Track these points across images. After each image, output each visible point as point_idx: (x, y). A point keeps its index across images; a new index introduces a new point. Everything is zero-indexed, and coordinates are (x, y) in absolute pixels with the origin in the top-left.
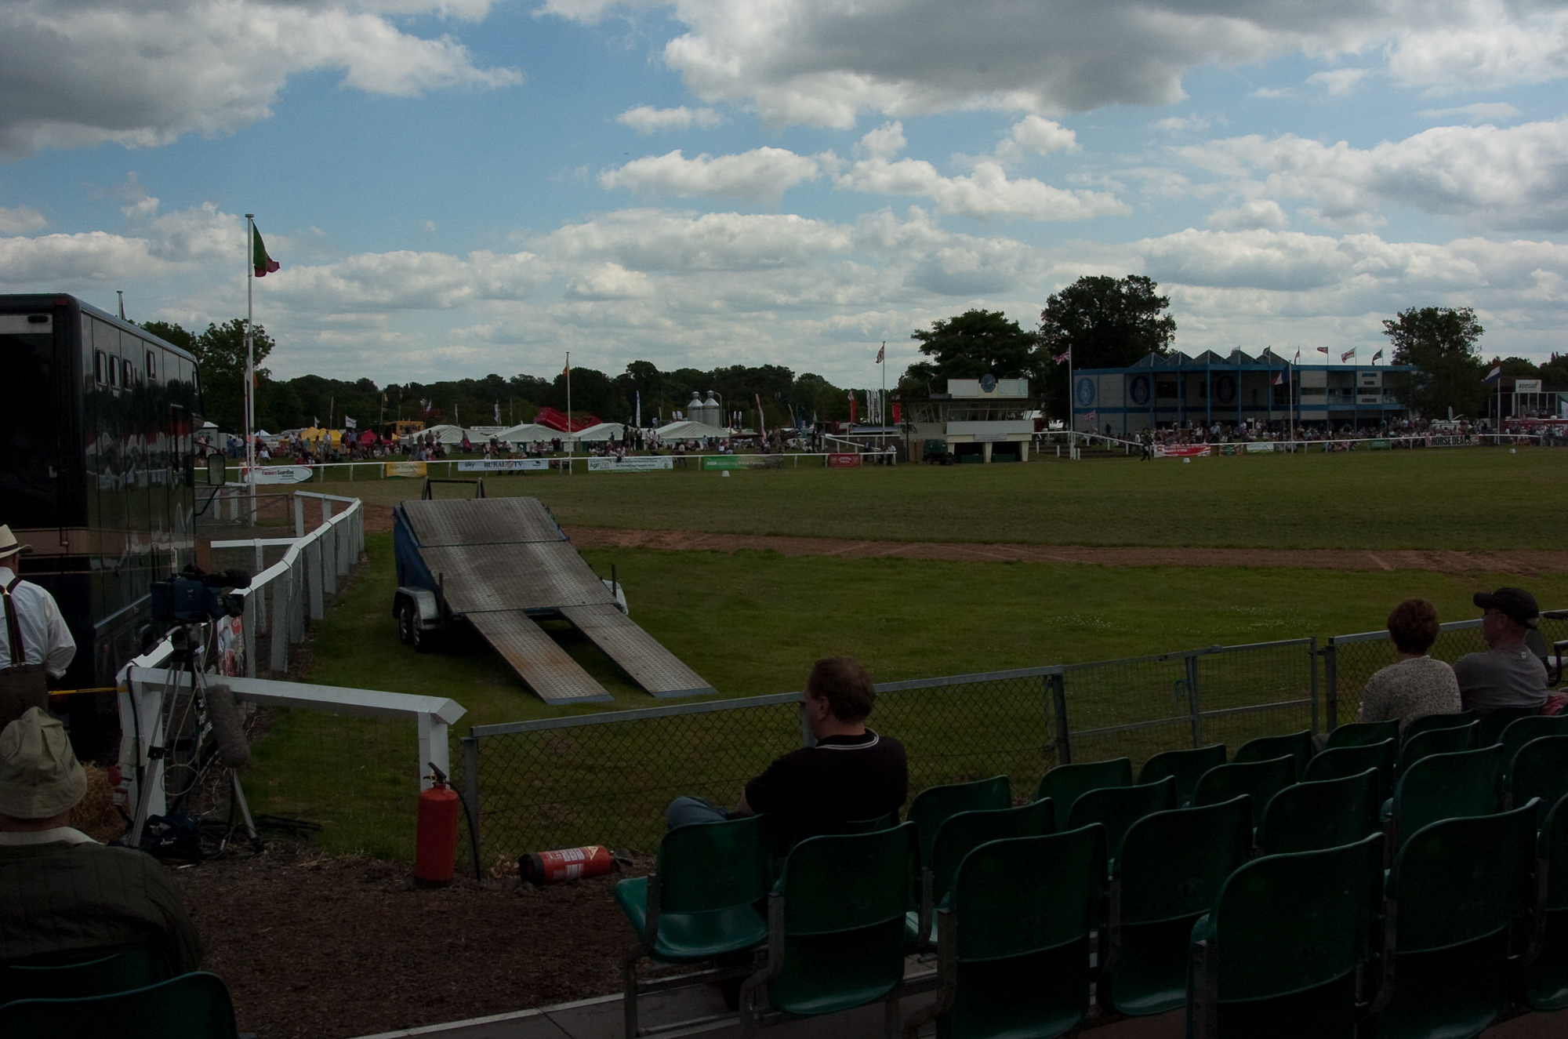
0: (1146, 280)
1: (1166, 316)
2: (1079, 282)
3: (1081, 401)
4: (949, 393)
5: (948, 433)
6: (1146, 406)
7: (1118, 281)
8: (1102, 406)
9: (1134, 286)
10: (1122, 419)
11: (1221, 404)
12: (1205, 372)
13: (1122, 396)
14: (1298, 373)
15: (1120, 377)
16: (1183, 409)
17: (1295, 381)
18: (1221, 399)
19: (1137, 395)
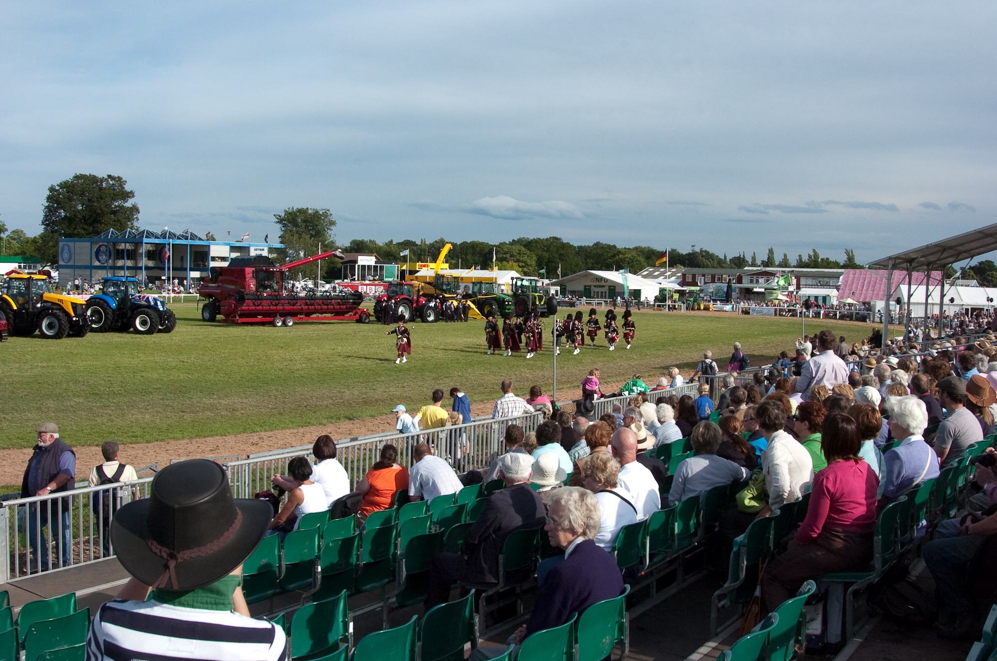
0: (120, 178)
1: (133, 204)
3: (63, 260)
7: (100, 178)
8: (76, 264)
9: (111, 182)
10: (89, 273)
11: (161, 265)
12: (142, 243)
13: (89, 258)
14: (209, 246)
15: (88, 244)
16: (129, 268)
17: (207, 252)
18: (161, 262)
19: (100, 258)
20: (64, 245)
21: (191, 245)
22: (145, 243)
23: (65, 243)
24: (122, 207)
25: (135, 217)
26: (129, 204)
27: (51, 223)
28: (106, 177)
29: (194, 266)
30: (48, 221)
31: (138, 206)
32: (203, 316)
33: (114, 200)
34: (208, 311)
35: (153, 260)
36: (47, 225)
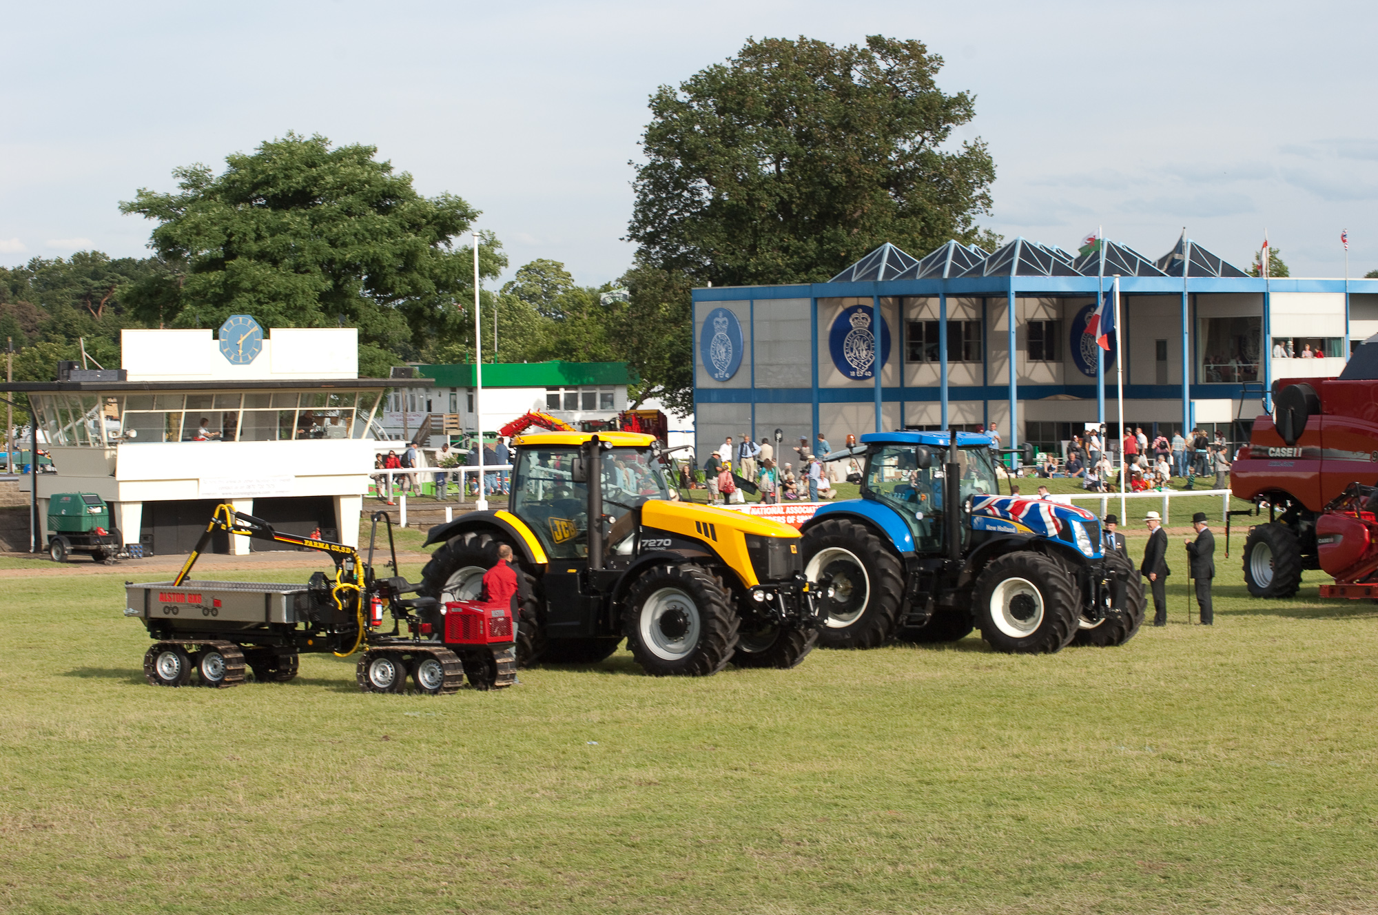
0: (915, 49)
1: (971, 144)
2: (748, 52)
3: (712, 371)
4: (124, 367)
5: (119, 477)
6: (871, 383)
7: (841, 53)
8: (758, 385)
9: (883, 65)
10: (808, 418)
11: (1080, 379)
12: (1005, 294)
13: (808, 359)
14: (1264, 297)
15: (802, 307)
16: (958, 394)
17: (1258, 319)
18: (1082, 366)
19: (848, 356)
20: (714, 314)
21: (1193, 296)
22: (1020, 294)
23: (718, 304)
24: (926, 159)
25: (977, 192)
26: (953, 144)
27: (664, 231)
28: (863, 45)
29: (1209, 379)
30: (652, 223)
31: (991, 151)
32: (1249, 577)
33: (897, 132)
34: (1268, 556)
35: (1050, 357)
36: (650, 240)
